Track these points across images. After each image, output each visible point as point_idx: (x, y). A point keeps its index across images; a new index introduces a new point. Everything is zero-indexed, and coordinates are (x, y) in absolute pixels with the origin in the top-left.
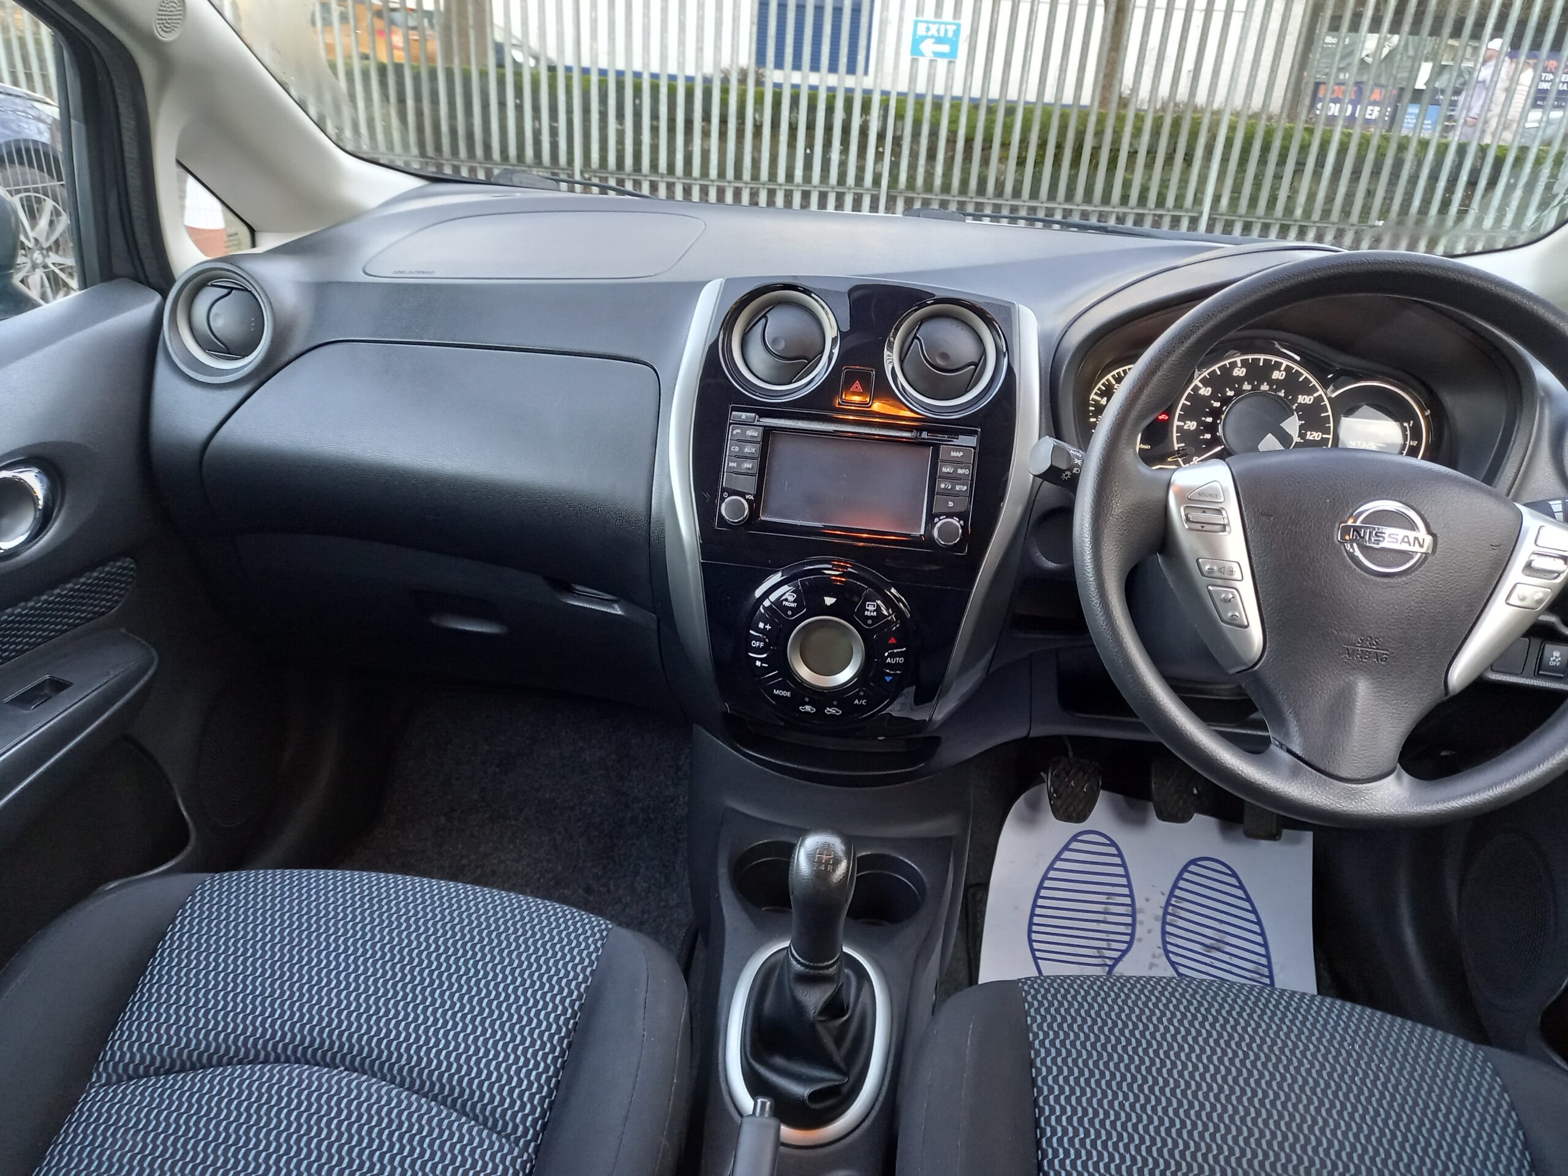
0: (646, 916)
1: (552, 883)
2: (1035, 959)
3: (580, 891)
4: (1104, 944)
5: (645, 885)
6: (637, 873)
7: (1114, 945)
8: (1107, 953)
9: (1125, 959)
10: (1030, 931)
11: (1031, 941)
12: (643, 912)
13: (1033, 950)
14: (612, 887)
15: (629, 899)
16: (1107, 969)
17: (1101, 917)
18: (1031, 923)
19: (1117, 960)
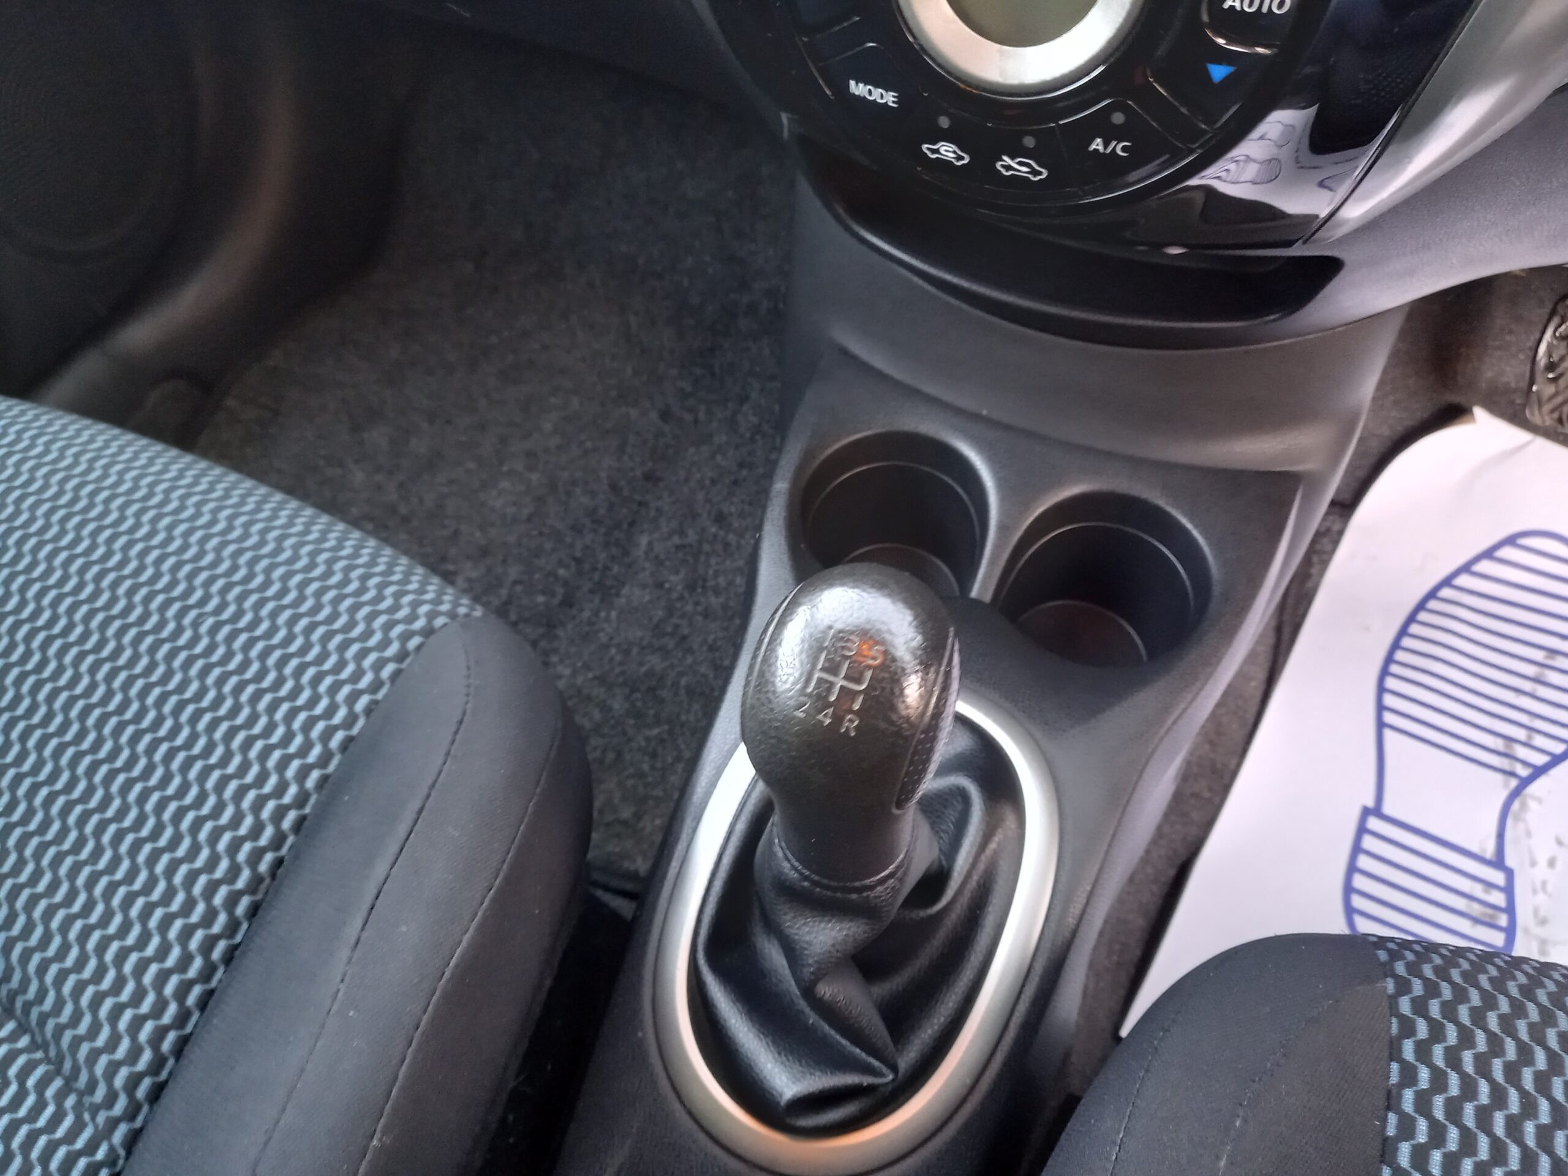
0: (744, 472)
1: (614, 393)
2: (1381, 725)
3: (654, 415)
4: (1521, 734)
5: (754, 420)
6: (744, 399)
7: (1539, 741)
8: (1521, 752)
9: (1555, 772)
10: (1384, 673)
11: (1381, 689)
12: (741, 465)
13: (1381, 708)
14: (701, 416)
15: (724, 438)
16: (1514, 783)
17: (1527, 686)
18: (1389, 659)
19: (1539, 771)
